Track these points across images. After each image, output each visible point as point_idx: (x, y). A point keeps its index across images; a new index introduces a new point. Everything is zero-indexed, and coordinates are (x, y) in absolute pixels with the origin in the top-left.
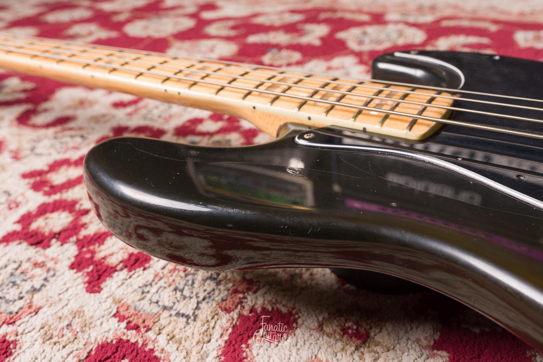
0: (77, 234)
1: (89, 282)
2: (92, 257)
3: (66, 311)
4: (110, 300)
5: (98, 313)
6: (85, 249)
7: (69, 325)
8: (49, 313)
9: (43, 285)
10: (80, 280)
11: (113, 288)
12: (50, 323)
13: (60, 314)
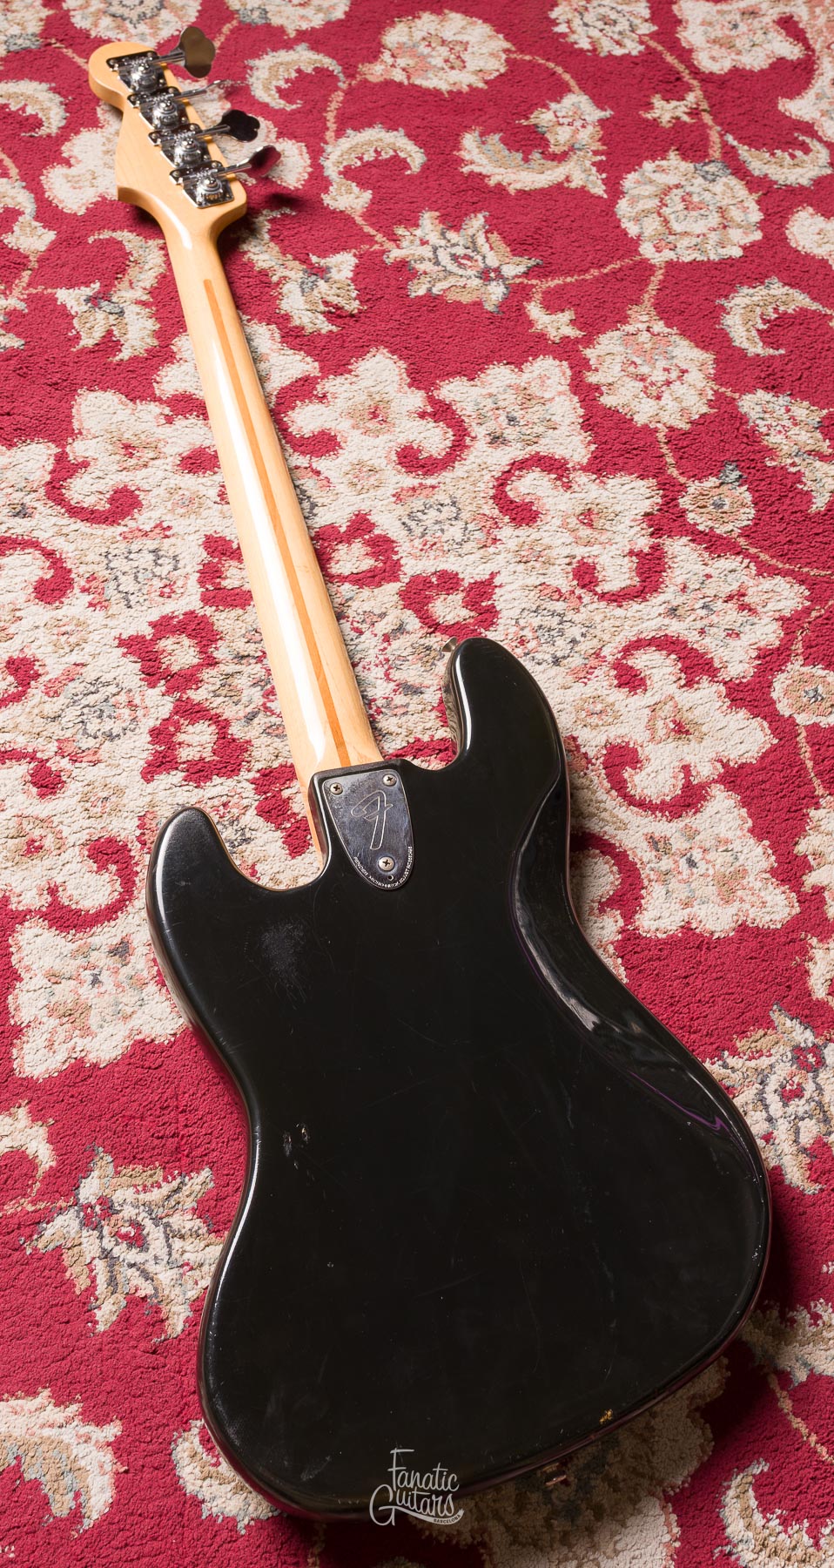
0: (184, 691)
1: (149, 764)
2: (173, 735)
3: (115, 781)
4: (148, 799)
5: (132, 806)
6: (176, 717)
7: (106, 799)
8: (103, 773)
9: (118, 736)
10: (145, 755)
11: (162, 787)
12: (96, 784)
13: (108, 781)
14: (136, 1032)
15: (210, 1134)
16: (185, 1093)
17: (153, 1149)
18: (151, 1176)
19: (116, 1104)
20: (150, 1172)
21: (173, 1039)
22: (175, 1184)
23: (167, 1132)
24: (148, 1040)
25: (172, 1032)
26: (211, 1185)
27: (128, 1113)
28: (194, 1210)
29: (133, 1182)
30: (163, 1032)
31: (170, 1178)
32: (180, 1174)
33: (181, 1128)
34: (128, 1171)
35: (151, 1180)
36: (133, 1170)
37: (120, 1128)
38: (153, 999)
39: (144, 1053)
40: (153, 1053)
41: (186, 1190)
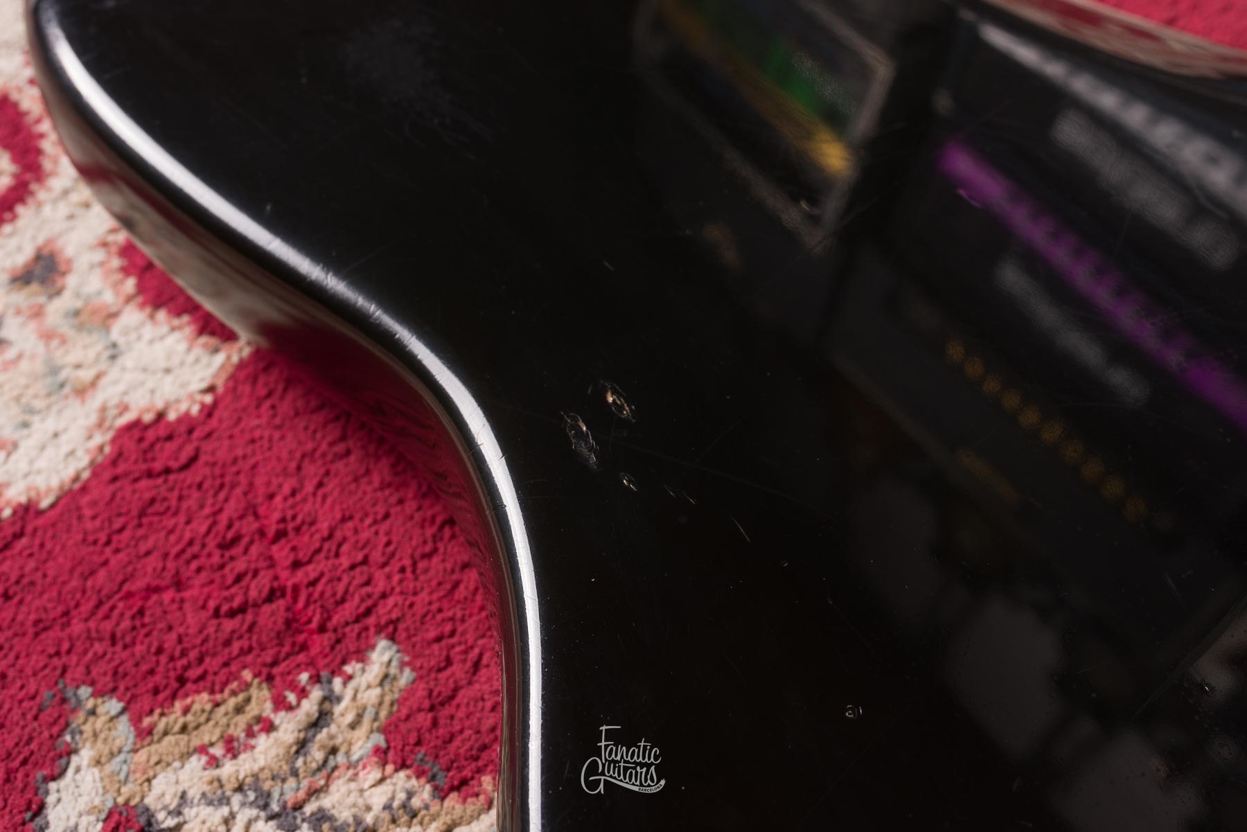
14: (113, 412)
15: (365, 561)
16: (271, 497)
17: (227, 643)
18: (239, 710)
19: (102, 574)
20: (232, 702)
21: (208, 399)
22: (309, 706)
23: (253, 594)
24: (148, 418)
25: (204, 385)
26: (406, 677)
27: (138, 585)
28: (381, 755)
29: (196, 742)
30: (182, 393)
31: (291, 697)
32: (316, 679)
33: (284, 574)
34: (175, 717)
35: (242, 720)
36: (186, 711)
37: (126, 624)
38: (139, 338)
39: (145, 445)
40: (169, 438)
41: (343, 712)
